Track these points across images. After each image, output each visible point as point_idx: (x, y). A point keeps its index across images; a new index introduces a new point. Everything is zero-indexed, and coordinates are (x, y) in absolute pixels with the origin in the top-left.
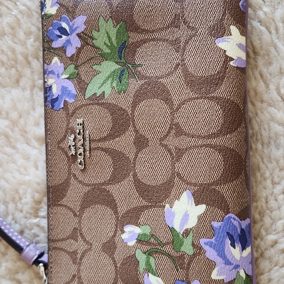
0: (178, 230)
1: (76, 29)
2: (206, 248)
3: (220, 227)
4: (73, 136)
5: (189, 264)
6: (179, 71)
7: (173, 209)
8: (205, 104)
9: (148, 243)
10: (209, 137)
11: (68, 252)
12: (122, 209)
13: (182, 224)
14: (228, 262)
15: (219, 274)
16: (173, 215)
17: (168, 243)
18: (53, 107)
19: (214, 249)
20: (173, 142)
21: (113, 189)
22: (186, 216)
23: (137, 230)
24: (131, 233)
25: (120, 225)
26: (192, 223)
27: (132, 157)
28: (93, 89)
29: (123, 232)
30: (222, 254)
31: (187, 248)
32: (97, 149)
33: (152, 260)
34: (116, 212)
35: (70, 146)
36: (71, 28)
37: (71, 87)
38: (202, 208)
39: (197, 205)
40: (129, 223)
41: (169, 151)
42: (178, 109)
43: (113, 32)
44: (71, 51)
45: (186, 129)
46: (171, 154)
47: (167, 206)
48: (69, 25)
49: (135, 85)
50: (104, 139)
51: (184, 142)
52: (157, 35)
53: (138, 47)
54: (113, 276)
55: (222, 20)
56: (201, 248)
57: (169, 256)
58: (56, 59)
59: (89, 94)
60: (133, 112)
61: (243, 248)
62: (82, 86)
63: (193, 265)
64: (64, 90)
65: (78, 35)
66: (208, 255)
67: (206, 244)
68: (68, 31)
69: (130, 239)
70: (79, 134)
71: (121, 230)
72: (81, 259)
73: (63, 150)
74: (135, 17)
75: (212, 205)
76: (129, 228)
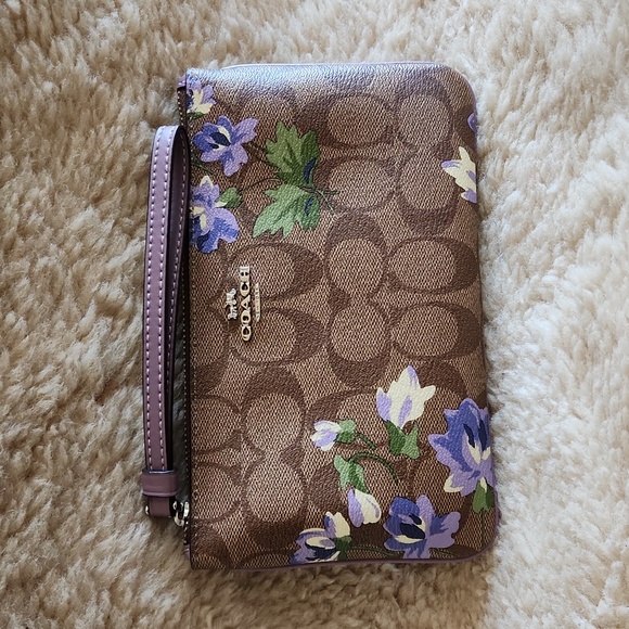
0: (397, 425)
1: (241, 136)
2: (437, 447)
3: (455, 417)
4: (234, 291)
5: (413, 473)
6: (394, 202)
7: (388, 395)
8: (429, 247)
9: (353, 445)
10: (437, 292)
11: (225, 469)
12: (311, 398)
13: (402, 416)
14: (466, 468)
15: (455, 484)
16: (389, 403)
17: (382, 444)
18: (200, 248)
19: (447, 448)
20: (386, 299)
21: (297, 370)
22: (408, 402)
23: (336, 428)
24: (325, 434)
25: (308, 423)
26: (417, 412)
27: (324, 321)
28: (266, 222)
29: (313, 431)
30: (458, 455)
31: (410, 450)
32: (272, 310)
33: (359, 470)
34: (301, 404)
35: (229, 306)
36: (232, 136)
37: (231, 219)
38: (431, 391)
39: (422, 387)
40: (322, 418)
41: (381, 311)
42: (392, 254)
43: (297, 145)
44: (231, 168)
45: (405, 280)
46: (384, 316)
47: (380, 390)
48: (230, 130)
49: (328, 219)
50: (283, 296)
51: (403, 299)
52: (361, 152)
53: (333, 167)
54: (300, 497)
55: (449, 138)
56: (429, 448)
57: (384, 462)
58: (206, 179)
59: (259, 229)
60: (327, 254)
61: (484, 449)
62: (248, 219)
63: (419, 473)
64: (219, 223)
65: (244, 145)
66: (439, 457)
67: (437, 441)
68: (229, 138)
69: (324, 442)
70: (244, 287)
71: (311, 430)
72: (247, 477)
73: (216, 312)
74: (331, 127)
75: (444, 386)
76: (321, 426)
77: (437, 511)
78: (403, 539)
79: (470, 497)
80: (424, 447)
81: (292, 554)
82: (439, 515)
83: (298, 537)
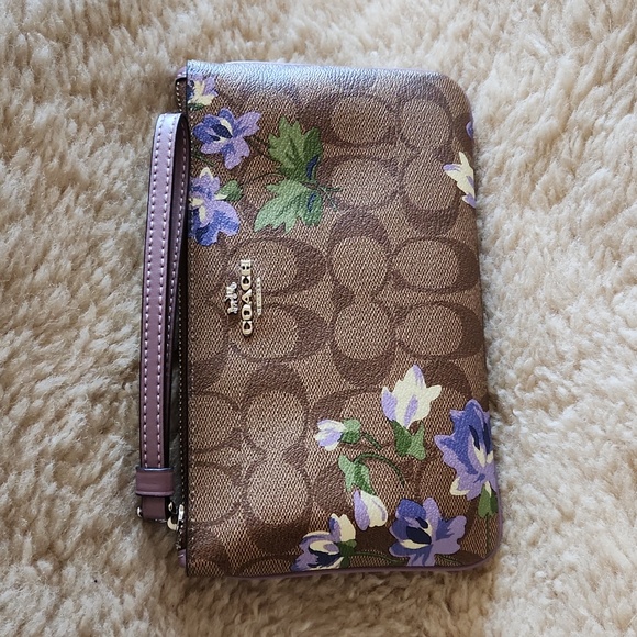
0: (402, 424)
1: (243, 130)
2: (443, 448)
3: (461, 418)
4: (234, 285)
5: (420, 474)
6: (397, 202)
7: (393, 394)
8: (433, 247)
9: (357, 445)
10: (441, 291)
11: (224, 469)
12: (314, 398)
13: (408, 416)
14: (471, 470)
15: (461, 487)
16: (395, 402)
17: (388, 444)
18: (199, 239)
19: (454, 449)
20: (391, 297)
21: (299, 367)
22: (414, 402)
23: (340, 427)
24: (329, 432)
25: (311, 422)
26: (423, 412)
27: (328, 318)
28: (268, 217)
29: (317, 430)
30: (464, 457)
31: (417, 450)
32: (275, 305)
33: (364, 470)
34: (304, 402)
35: (229, 300)
36: (234, 128)
37: (231, 213)
38: (436, 390)
39: (428, 386)
40: (325, 417)
41: (386, 309)
42: (397, 252)
43: (300, 141)
44: (232, 161)
45: (409, 279)
46: (389, 314)
47: (385, 389)
48: (232, 123)
49: (331, 216)
50: (285, 291)
51: (407, 297)
52: (365, 152)
53: (336, 165)
54: (304, 498)
55: (449, 142)
56: (436, 449)
57: (391, 463)
58: (206, 171)
59: (260, 223)
60: (330, 251)
61: (488, 452)
62: (249, 213)
63: (425, 474)
64: (219, 217)
65: (246, 139)
66: (445, 459)
67: (443, 442)
68: (230, 131)
69: (328, 442)
70: (246, 281)
71: (314, 429)
72: (248, 477)
73: (215, 305)
74: (334, 124)
75: (450, 386)
76: (325, 425)
77: (443, 515)
78: (409, 544)
79: (475, 501)
80: (433, 451)
81: (294, 559)
82: (446, 519)
83: (302, 541)
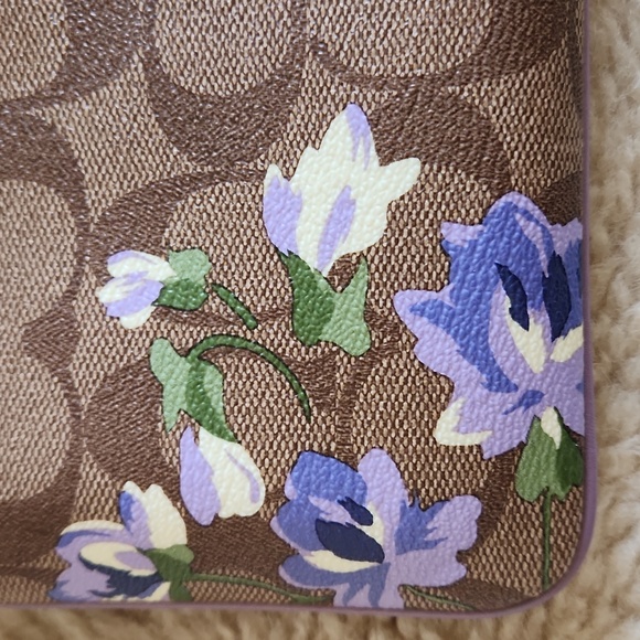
0: (312, 261)
2: (418, 326)
3: (473, 245)
5: (351, 390)
7: (293, 184)
9: (198, 315)
12: (102, 194)
13: (328, 240)
14: (498, 381)
15: (464, 426)
16: (295, 205)
17: (274, 315)
19: (448, 327)
21: (72, 120)
22: (344, 207)
23: (159, 270)
24: (133, 283)
25: (93, 256)
26: (366, 231)
29: (104, 278)
30: (477, 349)
31: (347, 330)
33: (211, 379)
34: (79, 207)
38: (407, 172)
39: (386, 161)
40: (126, 245)
47: (274, 171)
54: (62, 441)
56: (397, 328)
57: (279, 361)
61: (558, 330)
63: (367, 391)
66: (423, 353)
67: (419, 310)
69: (130, 305)
71: (97, 272)
76: (125, 265)
77: (414, 494)
78: (325, 560)
79: (507, 463)
80: (387, 331)
81: (51, 577)
82: (422, 502)
83: (58, 540)
